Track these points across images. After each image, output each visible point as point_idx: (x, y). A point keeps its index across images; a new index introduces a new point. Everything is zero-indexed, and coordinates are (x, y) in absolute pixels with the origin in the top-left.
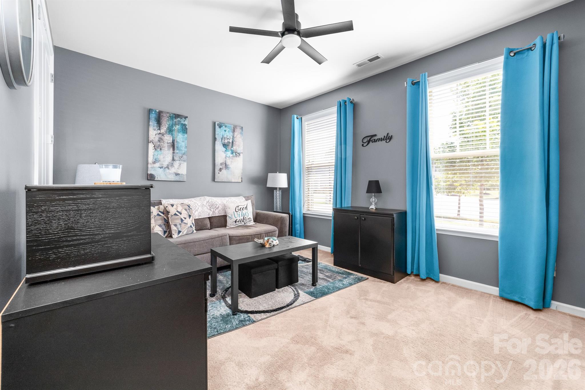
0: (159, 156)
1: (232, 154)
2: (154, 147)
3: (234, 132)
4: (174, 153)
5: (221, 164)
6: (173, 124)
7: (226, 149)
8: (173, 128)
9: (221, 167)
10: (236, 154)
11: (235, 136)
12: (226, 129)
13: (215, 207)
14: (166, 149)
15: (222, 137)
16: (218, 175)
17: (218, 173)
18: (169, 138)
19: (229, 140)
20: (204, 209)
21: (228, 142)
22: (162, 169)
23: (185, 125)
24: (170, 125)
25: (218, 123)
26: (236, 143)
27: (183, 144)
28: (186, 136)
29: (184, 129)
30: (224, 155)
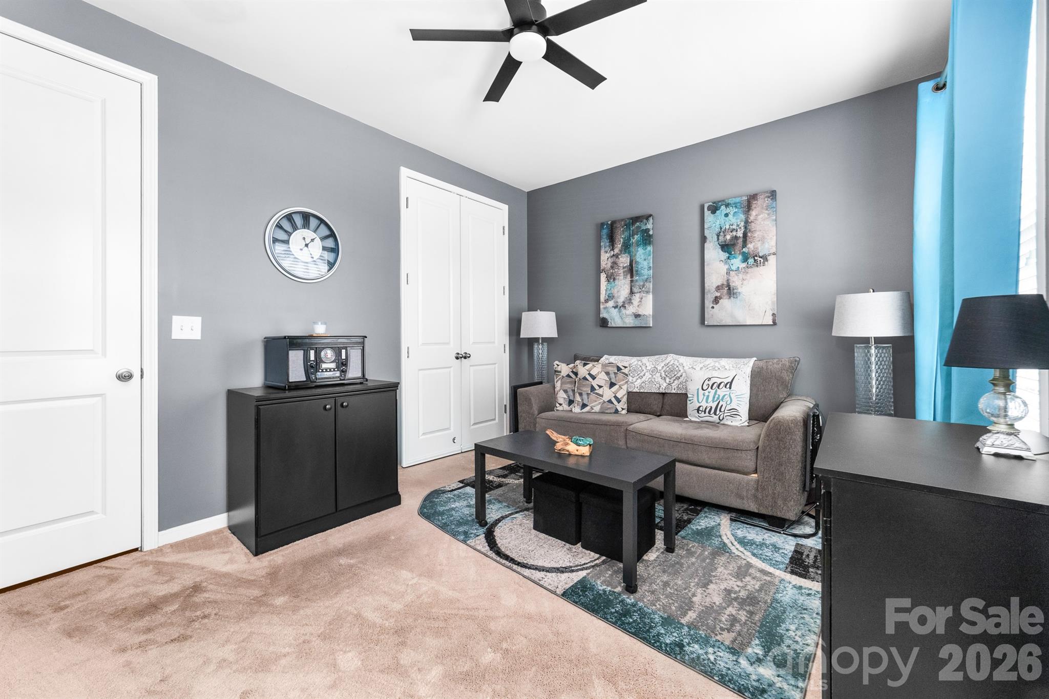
0: (612, 289)
1: (744, 262)
2: (606, 277)
3: (749, 211)
4: (632, 281)
5: (718, 288)
6: (630, 234)
7: (730, 254)
8: (631, 242)
9: (718, 294)
10: (755, 260)
11: (752, 218)
12: (728, 211)
13: (675, 375)
14: (622, 277)
15: (718, 230)
16: (711, 312)
17: (711, 307)
18: (625, 259)
19: (734, 233)
20: (654, 376)
21: (732, 237)
22: (617, 310)
23: (647, 230)
24: (626, 238)
25: (711, 204)
26: (756, 235)
27: (645, 263)
28: (650, 248)
29: (647, 239)
30: (724, 268)
